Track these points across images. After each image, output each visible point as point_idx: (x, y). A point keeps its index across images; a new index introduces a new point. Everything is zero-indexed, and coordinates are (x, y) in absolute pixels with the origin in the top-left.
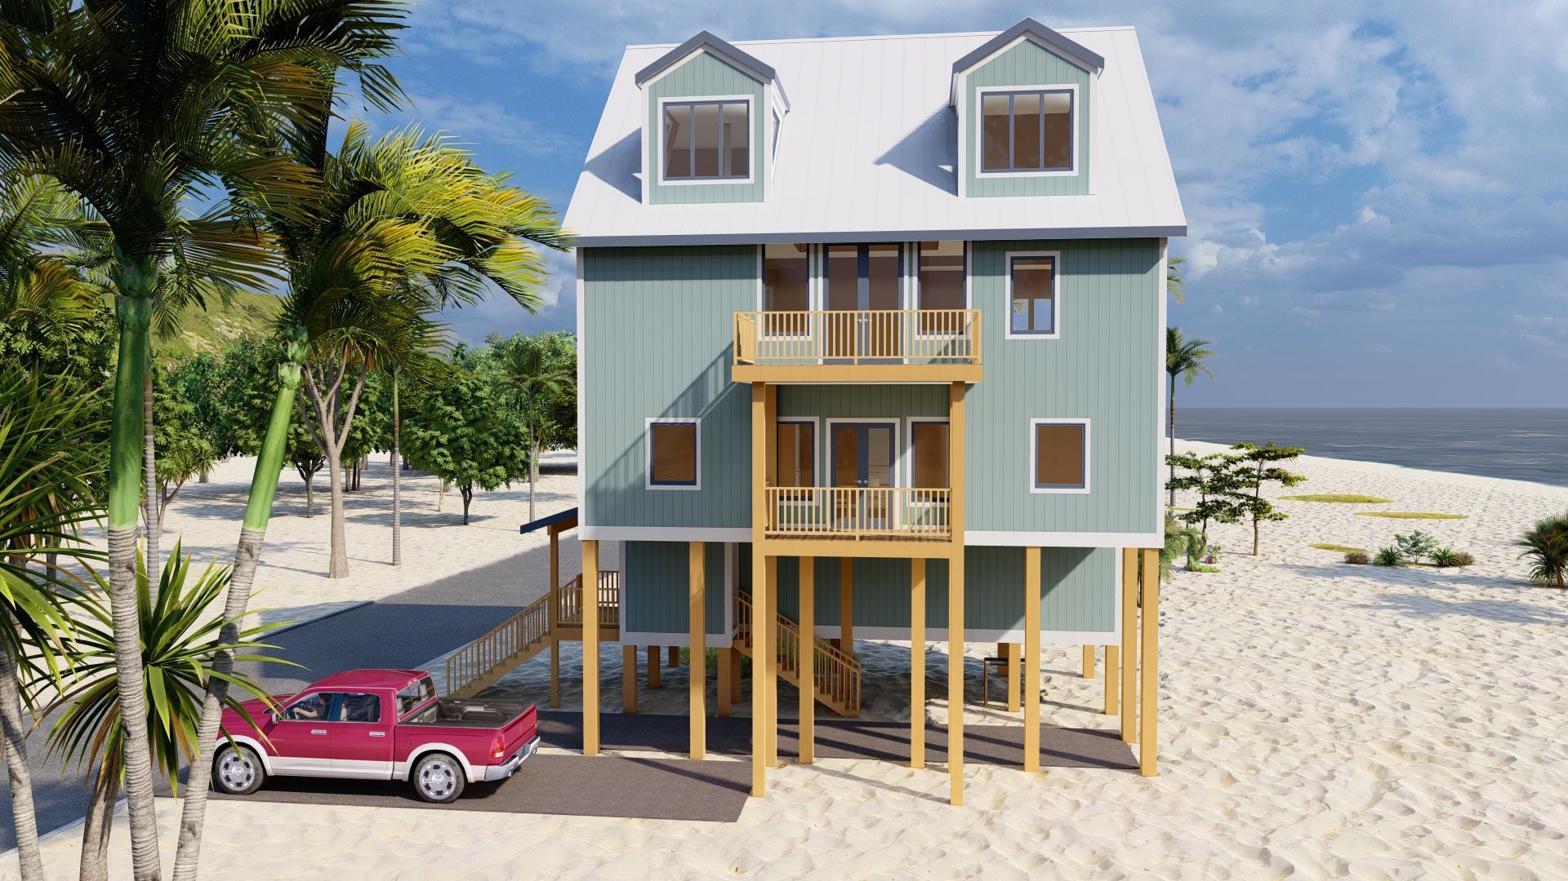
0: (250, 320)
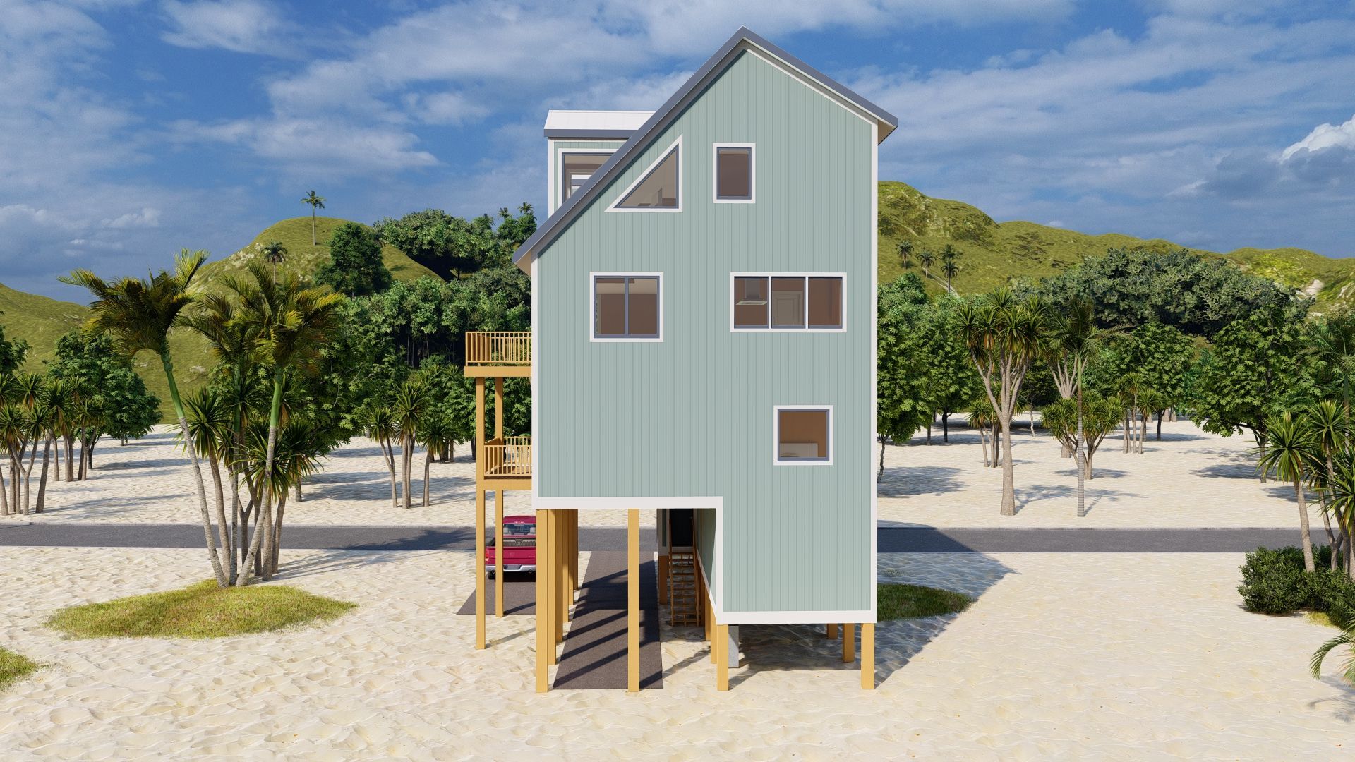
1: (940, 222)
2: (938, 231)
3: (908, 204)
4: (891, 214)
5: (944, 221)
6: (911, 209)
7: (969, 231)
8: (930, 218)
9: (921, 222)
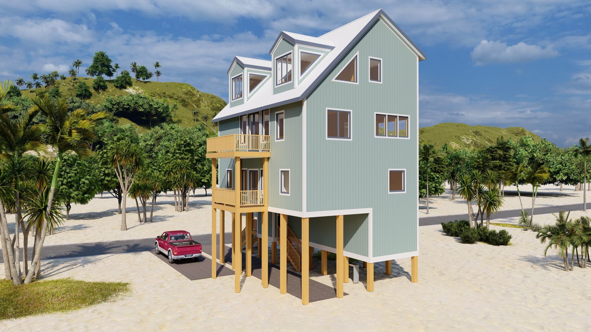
0: (475, 137)
1: (206, 103)
2: (205, 106)
3: (192, 94)
4: (186, 98)
5: (208, 102)
6: (193, 96)
7: (218, 108)
8: (202, 100)
9: (198, 102)
